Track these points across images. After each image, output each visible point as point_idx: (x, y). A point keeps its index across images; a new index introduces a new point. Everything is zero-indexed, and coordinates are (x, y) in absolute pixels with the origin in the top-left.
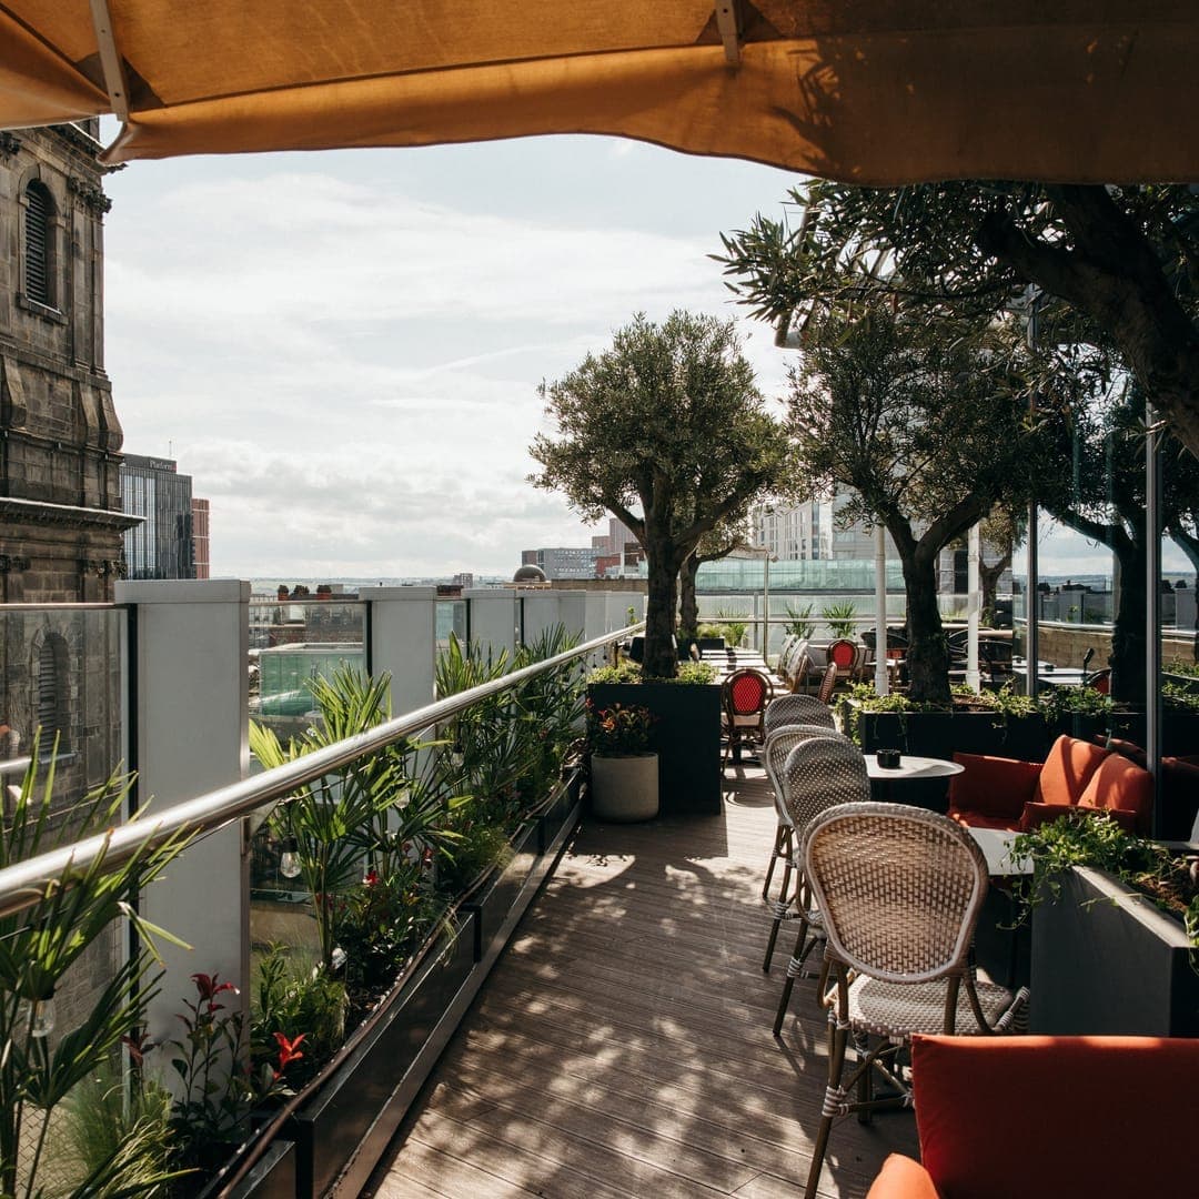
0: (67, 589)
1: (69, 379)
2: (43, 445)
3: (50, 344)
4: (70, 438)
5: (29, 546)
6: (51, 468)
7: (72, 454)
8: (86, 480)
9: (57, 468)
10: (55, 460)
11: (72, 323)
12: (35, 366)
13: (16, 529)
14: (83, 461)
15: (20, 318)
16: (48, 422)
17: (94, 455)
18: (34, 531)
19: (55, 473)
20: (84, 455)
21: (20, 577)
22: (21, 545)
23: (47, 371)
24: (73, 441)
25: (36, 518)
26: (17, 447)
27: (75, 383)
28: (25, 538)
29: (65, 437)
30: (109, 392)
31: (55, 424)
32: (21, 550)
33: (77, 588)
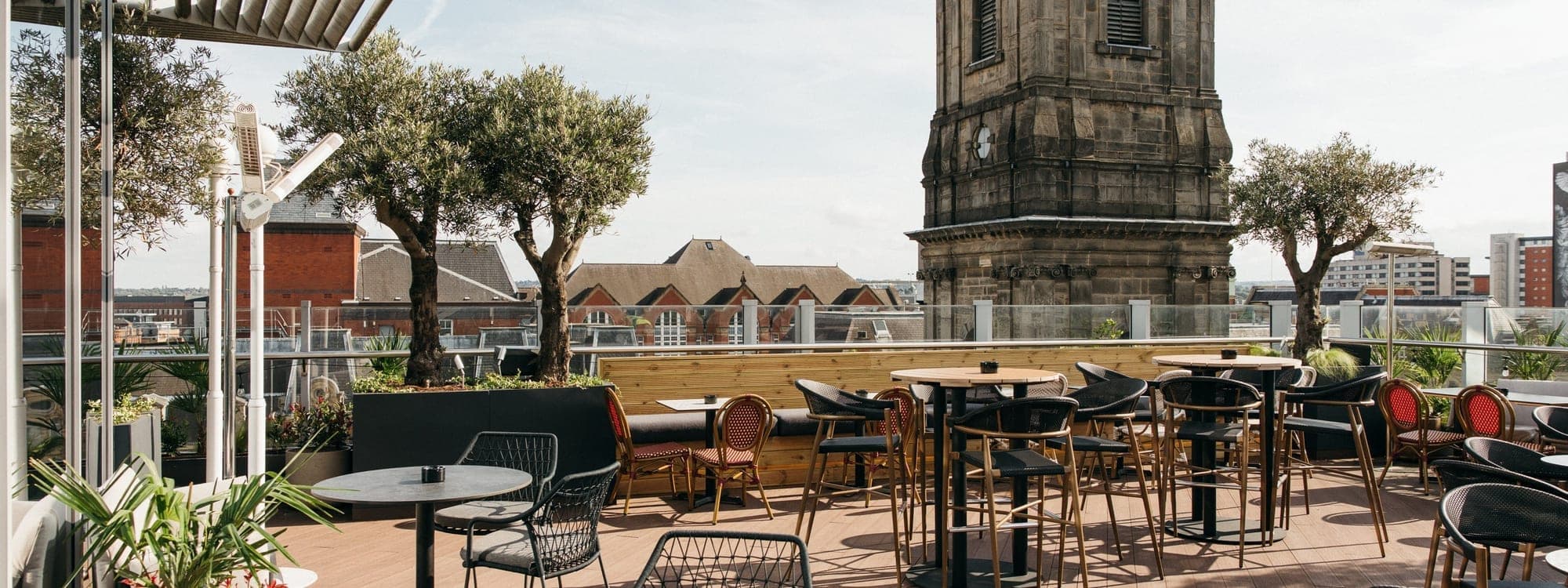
0: (1152, 293)
1: (1160, 105)
2: (1120, 168)
3: (1140, 78)
4: (1161, 158)
5: (1097, 256)
6: (1133, 188)
7: (1162, 172)
8: (1178, 194)
9: (1141, 187)
10: (1137, 180)
11: (1166, 54)
12: (1113, 101)
13: (1080, 243)
14: (1175, 177)
15: (1102, 63)
16: (1132, 147)
17: (1188, 171)
18: (1104, 243)
19: (1137, 191)
20: (1175, 171)
21: (1087, 283)
22: (1089, 256)
23: (1129, 102)
24: (1167, 161)
25: (1102, 232)
26: (1084, 173)
27: (1169, 108)
28: (1094, 250)
29: (1156, 157)
30: (1219, 110)
31: (1140, 148)
32: (1088, 261)
33: (1167, 292)
